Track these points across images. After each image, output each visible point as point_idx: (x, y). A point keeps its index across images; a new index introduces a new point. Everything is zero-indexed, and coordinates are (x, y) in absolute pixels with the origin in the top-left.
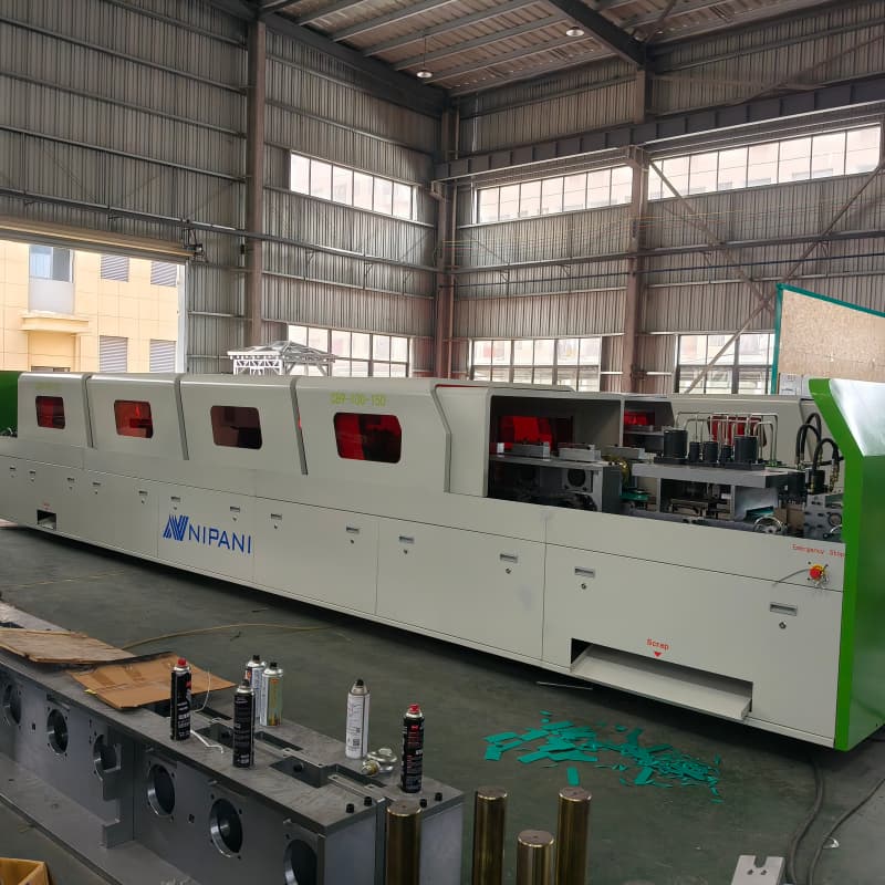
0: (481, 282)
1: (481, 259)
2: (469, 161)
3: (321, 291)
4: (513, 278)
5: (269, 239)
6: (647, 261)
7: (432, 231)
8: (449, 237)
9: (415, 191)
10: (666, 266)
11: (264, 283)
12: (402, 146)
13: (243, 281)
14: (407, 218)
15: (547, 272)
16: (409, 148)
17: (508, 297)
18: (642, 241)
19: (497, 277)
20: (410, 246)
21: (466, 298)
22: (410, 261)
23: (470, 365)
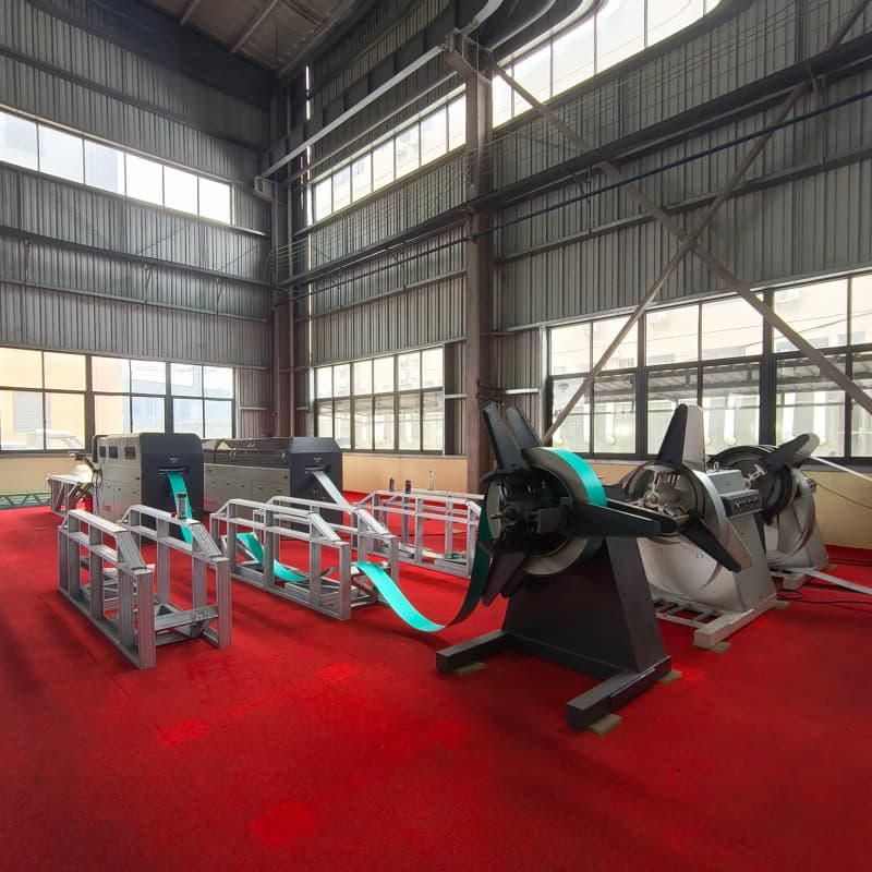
3: (69, 305)
7: (264, 241)
9: (235, 188)
18: (485, 186)
20: (234, 256)
21: (306, 317)
23: (312, 398)
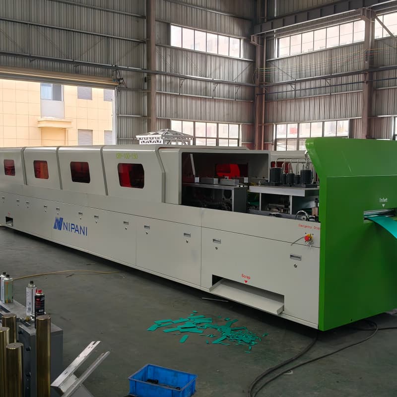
0: (280, 90)
1: (281, 77)
2: (272, 23)
3: (189, 101)
4: (298, 87)
5: (160, 73)
6: (375, 74)
7: (252, 64)
8: (262, 66)
9: (242, 41)
10: (386, 77)
11: (158, 98)
12: (234, 17)
13: (146, 97)
14: (237, 56)
15: (318, 83)
16: (238, 17)
17: (296, 99)
18: (372, 63)
19: (289, 88)
20: (239, 73)
21: (272, 100)
22: (239, 81)
23: (274, 138)
